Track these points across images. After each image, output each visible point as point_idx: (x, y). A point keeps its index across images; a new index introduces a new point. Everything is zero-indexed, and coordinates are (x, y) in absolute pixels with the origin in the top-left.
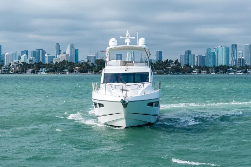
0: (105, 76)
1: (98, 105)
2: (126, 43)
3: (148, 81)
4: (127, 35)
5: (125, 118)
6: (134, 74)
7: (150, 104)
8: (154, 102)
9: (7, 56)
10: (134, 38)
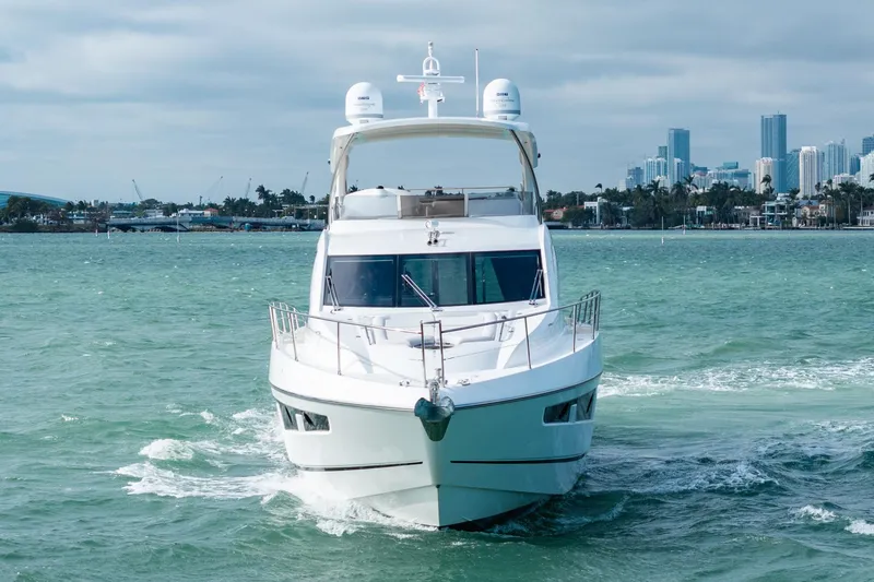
0: (329, 272)
1: (299, 418)
2: (426, 102)
3: (541, 295)
4: (428, 68)
5: (438, 486)
6: (470, 260)
7: (558, 412)
8: (575, 401)
9: (809, 157)
10: (462, 79)
